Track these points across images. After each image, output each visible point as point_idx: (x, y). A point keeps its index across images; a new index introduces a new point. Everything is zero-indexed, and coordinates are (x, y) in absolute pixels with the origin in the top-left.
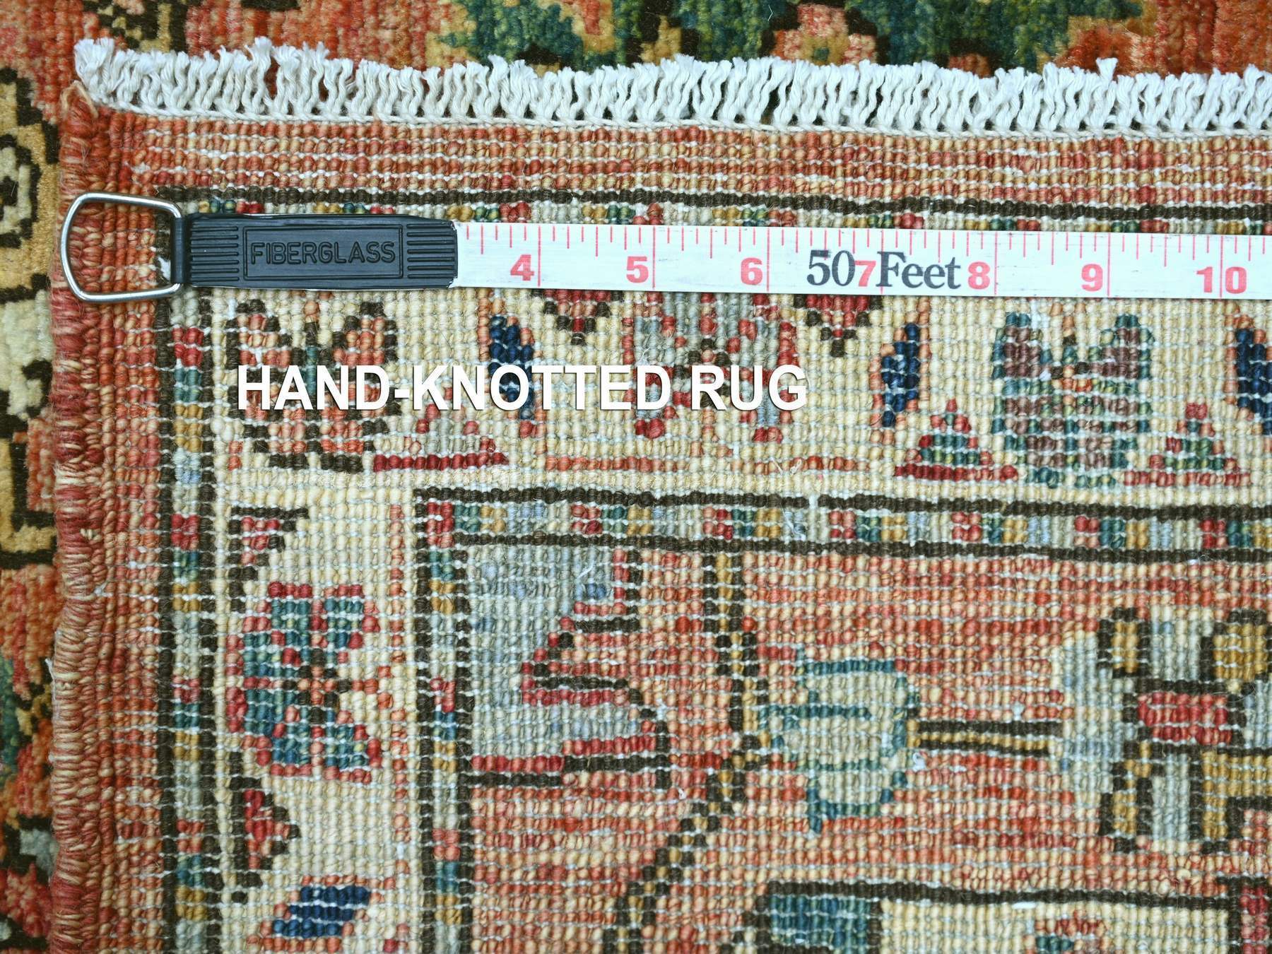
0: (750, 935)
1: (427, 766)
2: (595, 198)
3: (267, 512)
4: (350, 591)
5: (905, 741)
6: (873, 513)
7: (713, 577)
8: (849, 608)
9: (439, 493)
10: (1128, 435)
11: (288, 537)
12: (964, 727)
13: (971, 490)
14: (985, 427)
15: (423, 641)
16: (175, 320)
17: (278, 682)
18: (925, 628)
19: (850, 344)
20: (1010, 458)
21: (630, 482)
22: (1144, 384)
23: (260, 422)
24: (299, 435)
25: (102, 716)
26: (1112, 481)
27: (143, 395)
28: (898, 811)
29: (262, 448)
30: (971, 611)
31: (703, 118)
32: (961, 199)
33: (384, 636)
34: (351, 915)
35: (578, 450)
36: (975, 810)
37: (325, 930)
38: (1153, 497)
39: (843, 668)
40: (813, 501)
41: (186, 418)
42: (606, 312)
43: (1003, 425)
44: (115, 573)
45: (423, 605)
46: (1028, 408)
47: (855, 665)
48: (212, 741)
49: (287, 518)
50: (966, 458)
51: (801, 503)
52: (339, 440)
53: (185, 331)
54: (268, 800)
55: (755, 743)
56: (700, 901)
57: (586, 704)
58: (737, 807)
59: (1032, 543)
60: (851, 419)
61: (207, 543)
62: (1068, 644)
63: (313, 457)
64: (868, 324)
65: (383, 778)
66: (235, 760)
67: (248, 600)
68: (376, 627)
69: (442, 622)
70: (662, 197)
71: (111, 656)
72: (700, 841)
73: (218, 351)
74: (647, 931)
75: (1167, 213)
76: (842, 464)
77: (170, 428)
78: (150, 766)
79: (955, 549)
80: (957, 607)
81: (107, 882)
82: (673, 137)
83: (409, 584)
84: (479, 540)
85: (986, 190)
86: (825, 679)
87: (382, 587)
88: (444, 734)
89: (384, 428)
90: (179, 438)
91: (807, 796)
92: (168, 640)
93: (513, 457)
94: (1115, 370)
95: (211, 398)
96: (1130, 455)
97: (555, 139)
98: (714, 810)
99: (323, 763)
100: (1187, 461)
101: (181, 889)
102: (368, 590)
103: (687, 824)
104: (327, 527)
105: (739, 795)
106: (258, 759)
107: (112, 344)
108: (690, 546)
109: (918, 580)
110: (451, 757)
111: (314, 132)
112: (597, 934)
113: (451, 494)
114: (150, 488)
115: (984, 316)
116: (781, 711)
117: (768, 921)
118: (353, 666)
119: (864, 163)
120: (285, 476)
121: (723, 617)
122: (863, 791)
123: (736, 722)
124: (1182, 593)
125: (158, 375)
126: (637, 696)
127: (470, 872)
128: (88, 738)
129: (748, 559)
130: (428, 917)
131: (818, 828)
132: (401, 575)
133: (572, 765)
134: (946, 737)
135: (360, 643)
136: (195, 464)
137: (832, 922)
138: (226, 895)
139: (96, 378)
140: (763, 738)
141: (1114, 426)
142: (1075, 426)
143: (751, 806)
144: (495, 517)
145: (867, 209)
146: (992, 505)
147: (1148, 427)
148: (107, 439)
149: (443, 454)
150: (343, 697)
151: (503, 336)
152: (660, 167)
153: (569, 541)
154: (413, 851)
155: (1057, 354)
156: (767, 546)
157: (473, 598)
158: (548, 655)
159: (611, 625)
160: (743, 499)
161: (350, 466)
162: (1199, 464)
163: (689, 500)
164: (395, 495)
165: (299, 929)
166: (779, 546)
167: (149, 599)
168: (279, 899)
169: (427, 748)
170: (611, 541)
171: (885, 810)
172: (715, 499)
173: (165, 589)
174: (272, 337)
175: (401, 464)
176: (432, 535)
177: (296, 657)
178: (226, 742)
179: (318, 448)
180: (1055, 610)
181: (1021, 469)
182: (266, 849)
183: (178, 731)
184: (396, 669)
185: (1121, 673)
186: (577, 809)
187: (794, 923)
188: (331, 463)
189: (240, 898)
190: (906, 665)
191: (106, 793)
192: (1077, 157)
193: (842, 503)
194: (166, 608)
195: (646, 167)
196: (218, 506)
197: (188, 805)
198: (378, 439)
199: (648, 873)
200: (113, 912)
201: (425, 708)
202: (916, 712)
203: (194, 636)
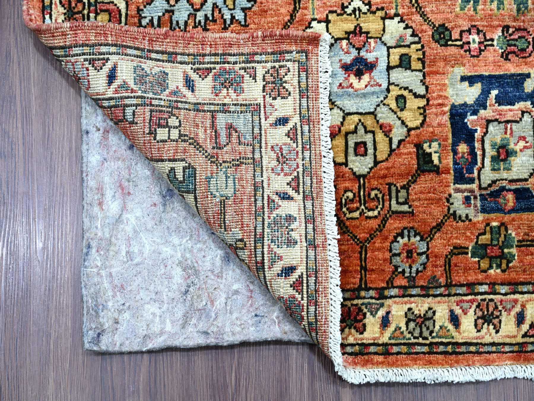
0: (187, 165)
1: (215, 105)
2: (309, 138)
3: (255, 74)
4: (243, 91)
5: (222, 197)
6: (261, 190)
7: (249, 159)
8: (245, 185)
9: (260, 108)
10: (277, 243)
11: (251, 78)
12: (224, 209)
13: (266, 210)
14: (278, 213)
15: (235, 105)
16: (286, 55)
17: (228, 77)
18: (242, 200)
19: (289, 186)
20: (272, 218)
21: (263, 145)
22: (286, 246)
23: (270, 72)
24: (268, 80)
25: (221, 43)
26: (268, 240)
27: (274, 48)
28: (209, 196)
29: (266, 73)
30: (245, 210)
31: (323, 159)
32: (314, 209)
33: (236, 97)
34: (189, 89)
35: (268, 135)
36: (210, 213)
37: (186, 84)
38: (266, 250)
39: (234, 183)
40: (262, 179)
41: (271, 58)
42: (291, 140)
43: (277, 216)
44: (245, 45)
45: (241, 105)
46: (281, 221)
47: (235, 185)
48: (218, 64)
49: (254, 78)
50: (271, 209)
51: (262, 177)
52: (268, 88)
53: (284, 57)
54: (208, 74)
55: (221, 165)
56: (193, 154)
57: (226, 135)
58: (209, 162)
59: (257, 223)
60: (277, 186)
61: (250, 62)
62: (240, 232)
63: (265, 83)
64: (293, 190)
65: (212, 96)
66: (215, 68)
67: (241, 71)
68: (237, 96)
69: (238, 108)
70: (310, 150)
71: (231, 44)
72: (203, 154)
73: (281, 63)
74: (188, 143)
75: (315, 250)
76: (269, 185)
77: (269, 54)
78: (213, 52)
79: (256, 206)
80: (246, 207)
81: (194, 43)
82: (320, 153)
83: (244, 102)
84: (252, 115)
85: (316, 214)
86: (232, 179)
87: (244, 97)
88: (220, 108)
89: (270, 97)
90: (267, 56)
91: (212, 176)
92: (234, 55)
93: (266, 122)
94: (288, 240)
95: (274, 62)
96: (273, 244)
97: (319, 130)
98: (209, 157)
99: (214, 85)
100: (272, 256)
101: (193, 57)
102: (243, 94)
103: (206, 152)
104: (253, 86)
105: (211, 162)
106: (215, 73)
107: (282, 42)
108: (253, 155)
109: (250, 199)
110: (216, 109)
111: (318, 82)
112: (187, 133)
113: (260, 110)
114: (259, 51)
115: (296, 212)
116: (226, 171)
117: (189, 169)
118: (231, 91)
119: (318, 190)
120: (261, 77)
121: (242, 160)
122: (213, 188)
123: (224, 162)
124: (250, 257)
125: (277, 51)
126: (228, 144)
127: (197, 111)
128: (218, 40)
129: (252, 166)
130: (189, 103)
131: (206, 179)
132: (246, 101)
133: (216, 132)
134: (222, 206)
135: (235, 93)
136: (263, 59)
137: (189, 183)
138: (192, 66)
139: (276, 39)
140: (222, 167)
141: (278, 240)
142: (278, 232)
143: (210, 164)
144: (256, 118)
145: (311, 190)
146: (263, 214)
147: (278, 247)
148: (266, 42)
149: (266, 109)
150: (226, 89)
151: (286, 120)
152: (315, 150)
153: (253, 133)
154: (200, 101)
155: (290, 227)
156: (254, 169)
157: (242, 114)
158: (234, 128)
159: (239, 140)
160: (262, 165)
161: (264, 91)
162: (272, 259)
163: (261, 155)
164: (259, 99)
165: (187, 79)
166: (255, 172)
167: (240, 51)
168: (192, 76)
169: (218, 105)
170: (253, 141)
171: (209, 193)
172: (261, 160)
173: (243, 54)
174: (284, 74)
175: (264, 100)
176: (253, 106)
177: (232, 80)
178: (218, 66)
179: (266, 84)
180: (245, 228)
181: (270, 220)
182: (200, 74)
183: (219, 57)
184: (231, 100)
185: (236, 244)
186: (208, 132)
187: (189, 174)
188: (264, 87)
189: (192, 69)
190: (235, 196)
191: (209, 43)
192: (323, 233)
193: (262, 184)
194: (239, 55)
195: (315, 148)
196: (256, 64)
197: (207, 59)
198: (268, 96)
199: (198, 144)
200: (189, 44)
201: (224, 105)
202: (227, 199)
203: (235, 60)
